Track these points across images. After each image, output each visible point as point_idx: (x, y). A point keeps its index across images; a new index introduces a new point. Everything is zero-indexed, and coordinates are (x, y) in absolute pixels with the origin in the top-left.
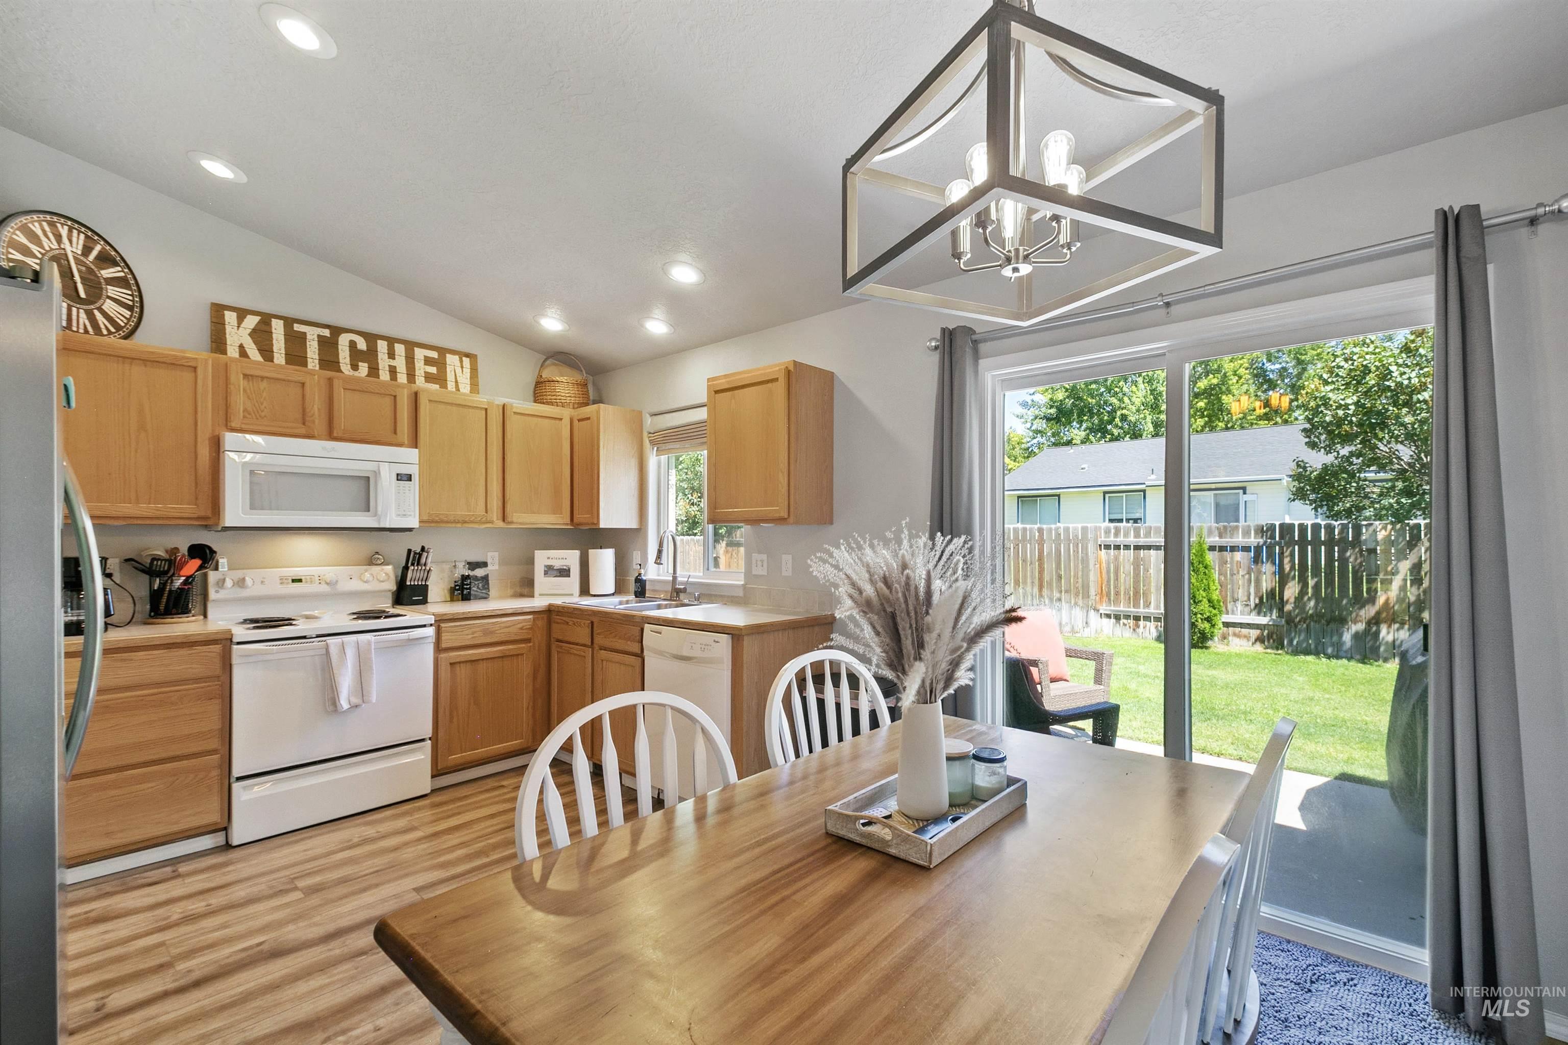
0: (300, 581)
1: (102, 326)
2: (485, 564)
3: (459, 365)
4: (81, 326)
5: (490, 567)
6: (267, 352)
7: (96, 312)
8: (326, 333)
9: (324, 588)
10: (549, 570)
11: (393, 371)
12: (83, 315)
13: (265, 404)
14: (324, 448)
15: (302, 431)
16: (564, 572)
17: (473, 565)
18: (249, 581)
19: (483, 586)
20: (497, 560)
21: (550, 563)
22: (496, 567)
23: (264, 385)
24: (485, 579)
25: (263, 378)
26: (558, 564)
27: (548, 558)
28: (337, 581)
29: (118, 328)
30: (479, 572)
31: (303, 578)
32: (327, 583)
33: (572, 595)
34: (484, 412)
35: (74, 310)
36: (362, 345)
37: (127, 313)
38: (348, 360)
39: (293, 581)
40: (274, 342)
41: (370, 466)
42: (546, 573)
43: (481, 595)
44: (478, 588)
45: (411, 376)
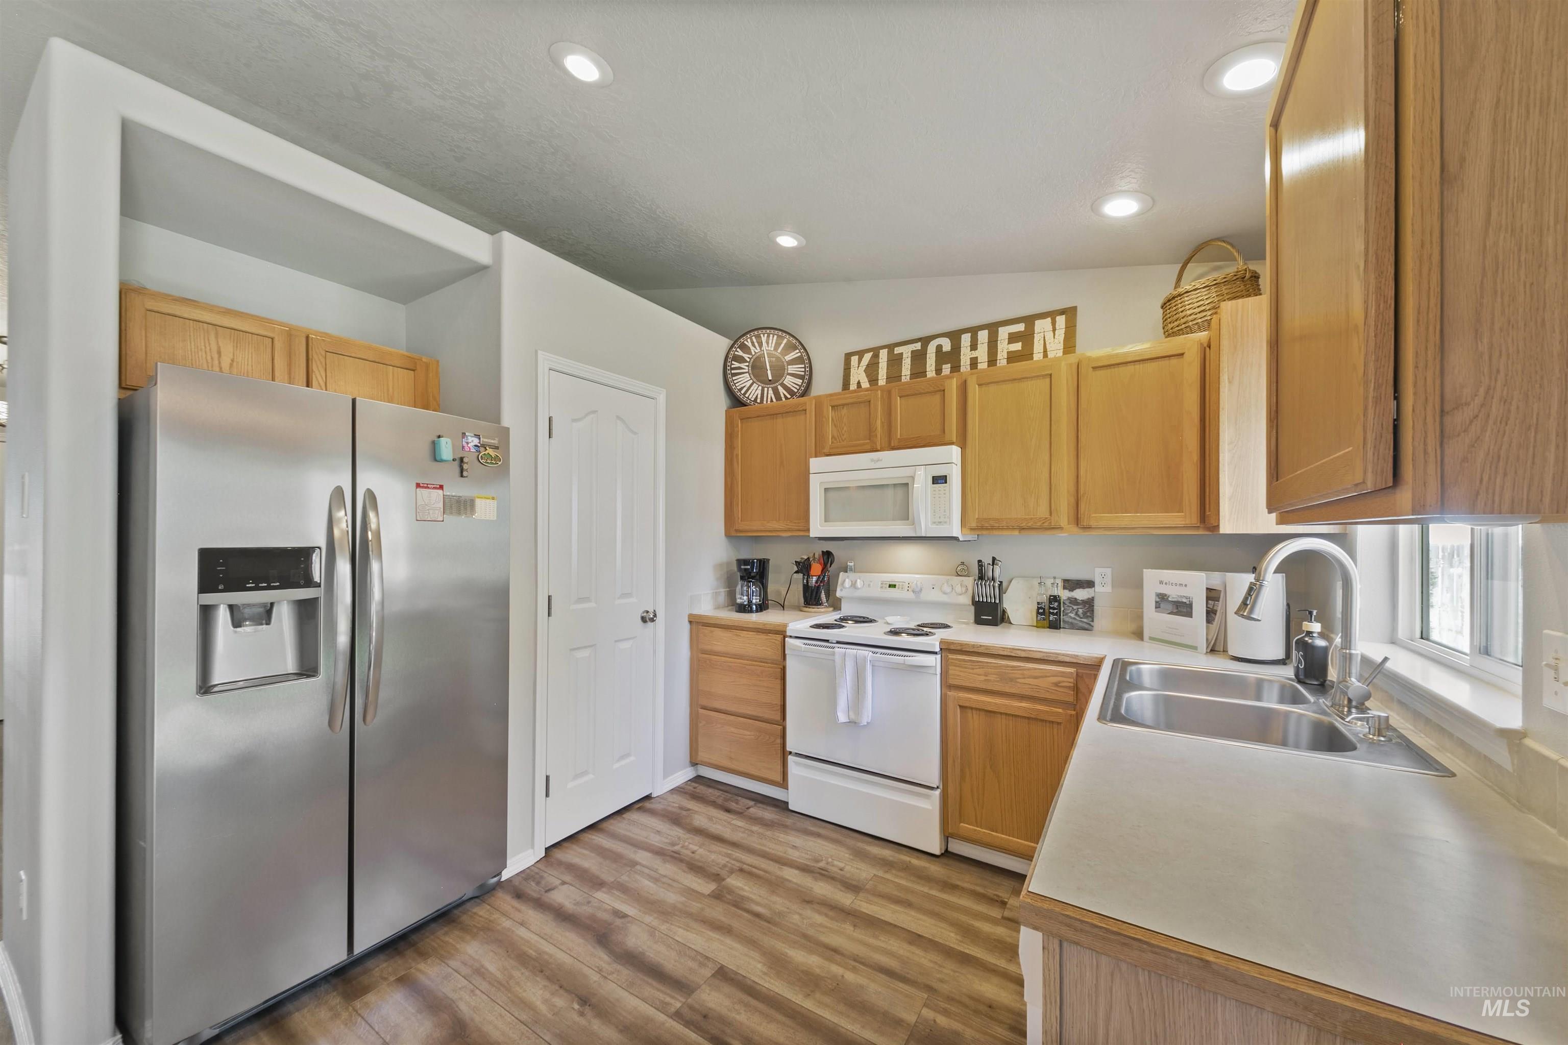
0: (894, 586)
1: (782, 396)
2: (1090, 584)
3: (1051, 328)
4: (769, 400)
5: (1098, 588)
6: (873, 380)
7: (780, 388)
8: (918, 346)
9: (910, 596)
10: (1162, 599)
11: (974, 363)
12: (771, 391)
13: (845, 428)
14: (872, 460)
15: (868, 447)
16: (1183, 608)
17: (1071, 585)
18: (859, 584)
19: (1084, 613)
20: (1109, 579)
21: (1163, 590)
22: (1108, 589)
23: (844, 411)
24: (1089, 604)
25: (843, 405)
26: (1174, 593)
27: (1161, 582)
28: (921, 590)
29: (792, 393)
30: (1081, 594)
31: (897, 584)
32: (913, 591)
33: (1194, 648)
34: (1048, 380)
35: (766, 389)
36: (946, 344)
37: (799, 382)
38: (933, 368)
39: (890, 586)
40: (880, 370)
41: (907, 472)
42: (1158, 606)
43: (1081, 624)
44: (1077, 614)
45: (992, 361)
